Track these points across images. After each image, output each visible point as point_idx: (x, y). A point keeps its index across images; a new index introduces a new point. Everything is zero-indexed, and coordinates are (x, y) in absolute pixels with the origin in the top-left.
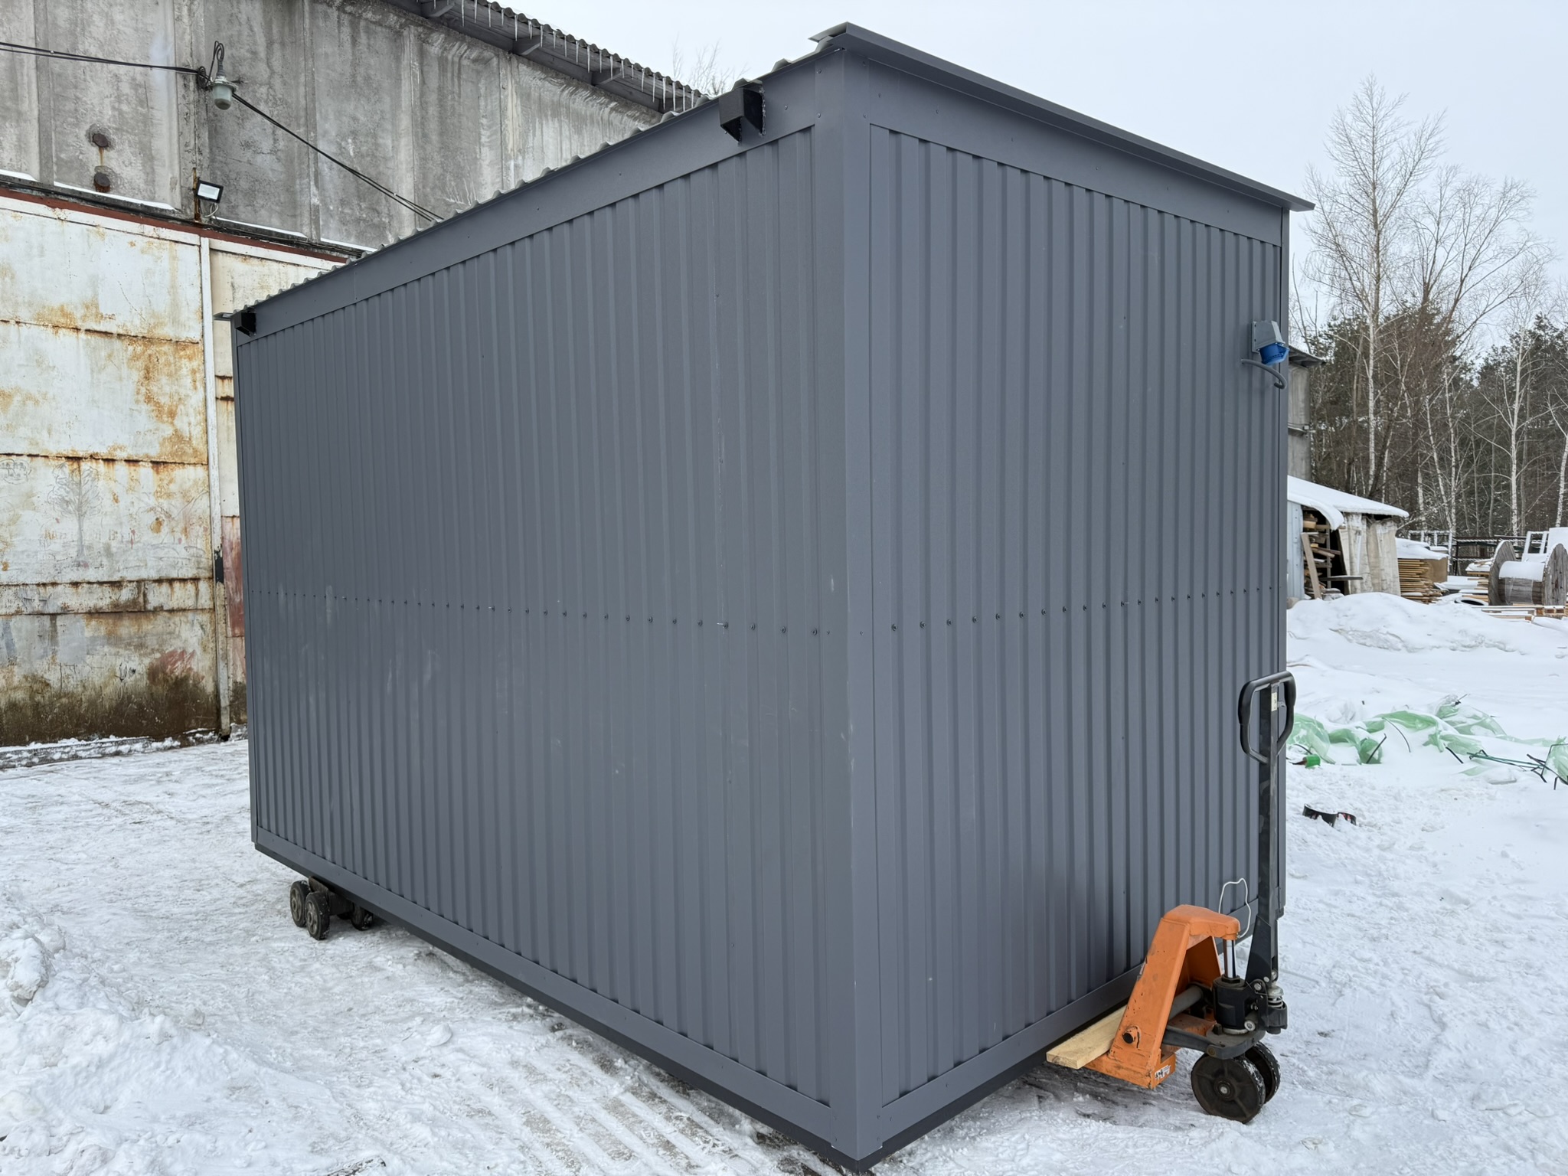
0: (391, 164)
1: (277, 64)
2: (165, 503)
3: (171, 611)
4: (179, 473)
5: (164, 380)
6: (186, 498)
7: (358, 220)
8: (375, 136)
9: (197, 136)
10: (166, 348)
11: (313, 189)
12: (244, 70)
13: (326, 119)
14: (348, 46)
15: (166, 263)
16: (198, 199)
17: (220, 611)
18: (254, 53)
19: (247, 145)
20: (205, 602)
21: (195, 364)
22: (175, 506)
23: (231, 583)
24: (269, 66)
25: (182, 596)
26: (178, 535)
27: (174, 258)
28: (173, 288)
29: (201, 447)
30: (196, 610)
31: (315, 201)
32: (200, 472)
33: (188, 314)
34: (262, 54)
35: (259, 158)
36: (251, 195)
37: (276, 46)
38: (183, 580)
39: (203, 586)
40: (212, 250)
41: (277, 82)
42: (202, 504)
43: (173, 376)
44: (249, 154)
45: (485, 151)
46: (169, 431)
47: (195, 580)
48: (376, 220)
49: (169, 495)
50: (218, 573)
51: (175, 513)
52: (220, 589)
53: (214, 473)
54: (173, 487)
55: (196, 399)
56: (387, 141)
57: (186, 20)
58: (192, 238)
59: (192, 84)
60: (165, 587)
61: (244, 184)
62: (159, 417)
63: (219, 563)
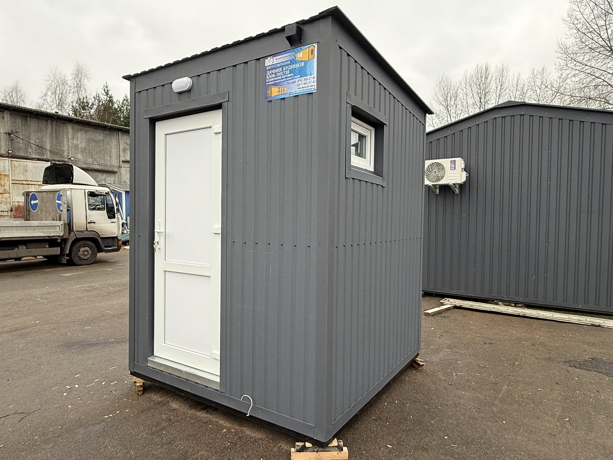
0: (45, 143)
1: (23, 129)
2: (3, 200)
3: (4, 216)
4: (5, 195)
5: (3, 181)
6: (6, 199)
7: (39, 153)
8: (42, 138)
9: (8, 143)
10: (3, 176)
11: (30, 149)
12: (17, 130)
13: (32, 136)
14: (37, 124)
15: (3, 163)
16: (9, 153)
17: (12, 216)
18: (19, 128)
19: (18, 142)
20: (9, 215)
21: (8, 178)
22: (4, 200)
23: (14, 212)
24: (22, 129)
25: (5, 214)
26: (5, 204)
27: (4, 162)
28: (4, 166)
29: (9, 191)
30: (8, 216)
31: (30, 151)
32: (8, 195)
33: (7, 170)
34: (21, 127)
35: (20, 144)
36: (18, 150)
37: (23, 126)
38: (5, 211)
39: (9, 212)
40: (11, 160)
41: (23, 132)
42: (9, 200)
43: (4, 180)
44: (18, 144)
45: (65, 139)
46: (3, 188)
47: (8, 211)
48: (42, 152)
49: (3, 198)
50: (12, 210)
51: (4, 201)
52: (12, 213)
53: (11, 195)
54: (4, 197)
55: (8, 183)
56: (45, 139)
57: (7, 125)
58: (8, 159)
59: (8, 135)
60: (2, 212)
61: (17, 149)
62: (2, 187)
63: (12, 209)
